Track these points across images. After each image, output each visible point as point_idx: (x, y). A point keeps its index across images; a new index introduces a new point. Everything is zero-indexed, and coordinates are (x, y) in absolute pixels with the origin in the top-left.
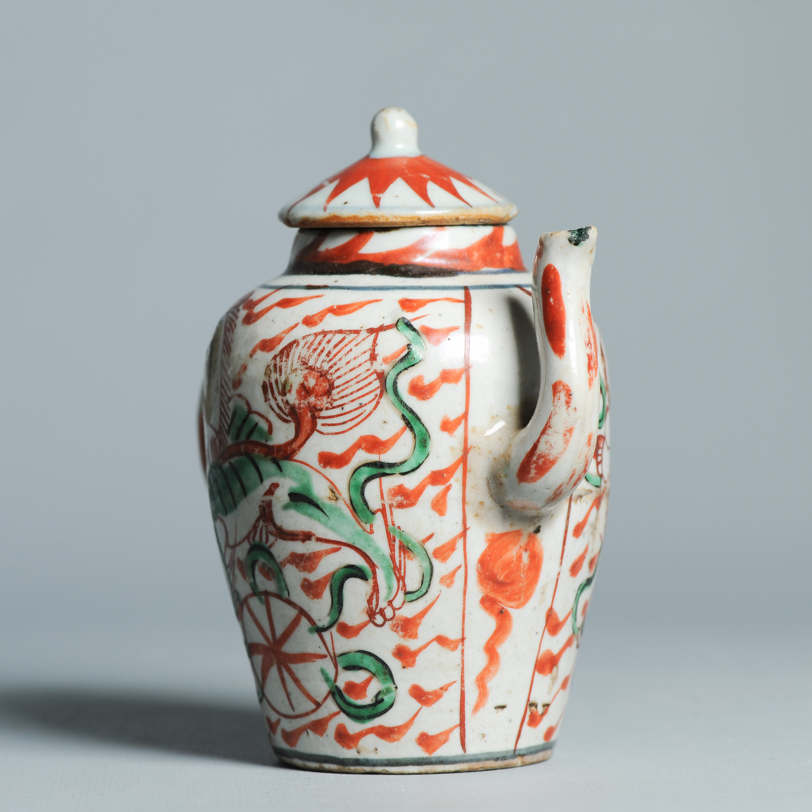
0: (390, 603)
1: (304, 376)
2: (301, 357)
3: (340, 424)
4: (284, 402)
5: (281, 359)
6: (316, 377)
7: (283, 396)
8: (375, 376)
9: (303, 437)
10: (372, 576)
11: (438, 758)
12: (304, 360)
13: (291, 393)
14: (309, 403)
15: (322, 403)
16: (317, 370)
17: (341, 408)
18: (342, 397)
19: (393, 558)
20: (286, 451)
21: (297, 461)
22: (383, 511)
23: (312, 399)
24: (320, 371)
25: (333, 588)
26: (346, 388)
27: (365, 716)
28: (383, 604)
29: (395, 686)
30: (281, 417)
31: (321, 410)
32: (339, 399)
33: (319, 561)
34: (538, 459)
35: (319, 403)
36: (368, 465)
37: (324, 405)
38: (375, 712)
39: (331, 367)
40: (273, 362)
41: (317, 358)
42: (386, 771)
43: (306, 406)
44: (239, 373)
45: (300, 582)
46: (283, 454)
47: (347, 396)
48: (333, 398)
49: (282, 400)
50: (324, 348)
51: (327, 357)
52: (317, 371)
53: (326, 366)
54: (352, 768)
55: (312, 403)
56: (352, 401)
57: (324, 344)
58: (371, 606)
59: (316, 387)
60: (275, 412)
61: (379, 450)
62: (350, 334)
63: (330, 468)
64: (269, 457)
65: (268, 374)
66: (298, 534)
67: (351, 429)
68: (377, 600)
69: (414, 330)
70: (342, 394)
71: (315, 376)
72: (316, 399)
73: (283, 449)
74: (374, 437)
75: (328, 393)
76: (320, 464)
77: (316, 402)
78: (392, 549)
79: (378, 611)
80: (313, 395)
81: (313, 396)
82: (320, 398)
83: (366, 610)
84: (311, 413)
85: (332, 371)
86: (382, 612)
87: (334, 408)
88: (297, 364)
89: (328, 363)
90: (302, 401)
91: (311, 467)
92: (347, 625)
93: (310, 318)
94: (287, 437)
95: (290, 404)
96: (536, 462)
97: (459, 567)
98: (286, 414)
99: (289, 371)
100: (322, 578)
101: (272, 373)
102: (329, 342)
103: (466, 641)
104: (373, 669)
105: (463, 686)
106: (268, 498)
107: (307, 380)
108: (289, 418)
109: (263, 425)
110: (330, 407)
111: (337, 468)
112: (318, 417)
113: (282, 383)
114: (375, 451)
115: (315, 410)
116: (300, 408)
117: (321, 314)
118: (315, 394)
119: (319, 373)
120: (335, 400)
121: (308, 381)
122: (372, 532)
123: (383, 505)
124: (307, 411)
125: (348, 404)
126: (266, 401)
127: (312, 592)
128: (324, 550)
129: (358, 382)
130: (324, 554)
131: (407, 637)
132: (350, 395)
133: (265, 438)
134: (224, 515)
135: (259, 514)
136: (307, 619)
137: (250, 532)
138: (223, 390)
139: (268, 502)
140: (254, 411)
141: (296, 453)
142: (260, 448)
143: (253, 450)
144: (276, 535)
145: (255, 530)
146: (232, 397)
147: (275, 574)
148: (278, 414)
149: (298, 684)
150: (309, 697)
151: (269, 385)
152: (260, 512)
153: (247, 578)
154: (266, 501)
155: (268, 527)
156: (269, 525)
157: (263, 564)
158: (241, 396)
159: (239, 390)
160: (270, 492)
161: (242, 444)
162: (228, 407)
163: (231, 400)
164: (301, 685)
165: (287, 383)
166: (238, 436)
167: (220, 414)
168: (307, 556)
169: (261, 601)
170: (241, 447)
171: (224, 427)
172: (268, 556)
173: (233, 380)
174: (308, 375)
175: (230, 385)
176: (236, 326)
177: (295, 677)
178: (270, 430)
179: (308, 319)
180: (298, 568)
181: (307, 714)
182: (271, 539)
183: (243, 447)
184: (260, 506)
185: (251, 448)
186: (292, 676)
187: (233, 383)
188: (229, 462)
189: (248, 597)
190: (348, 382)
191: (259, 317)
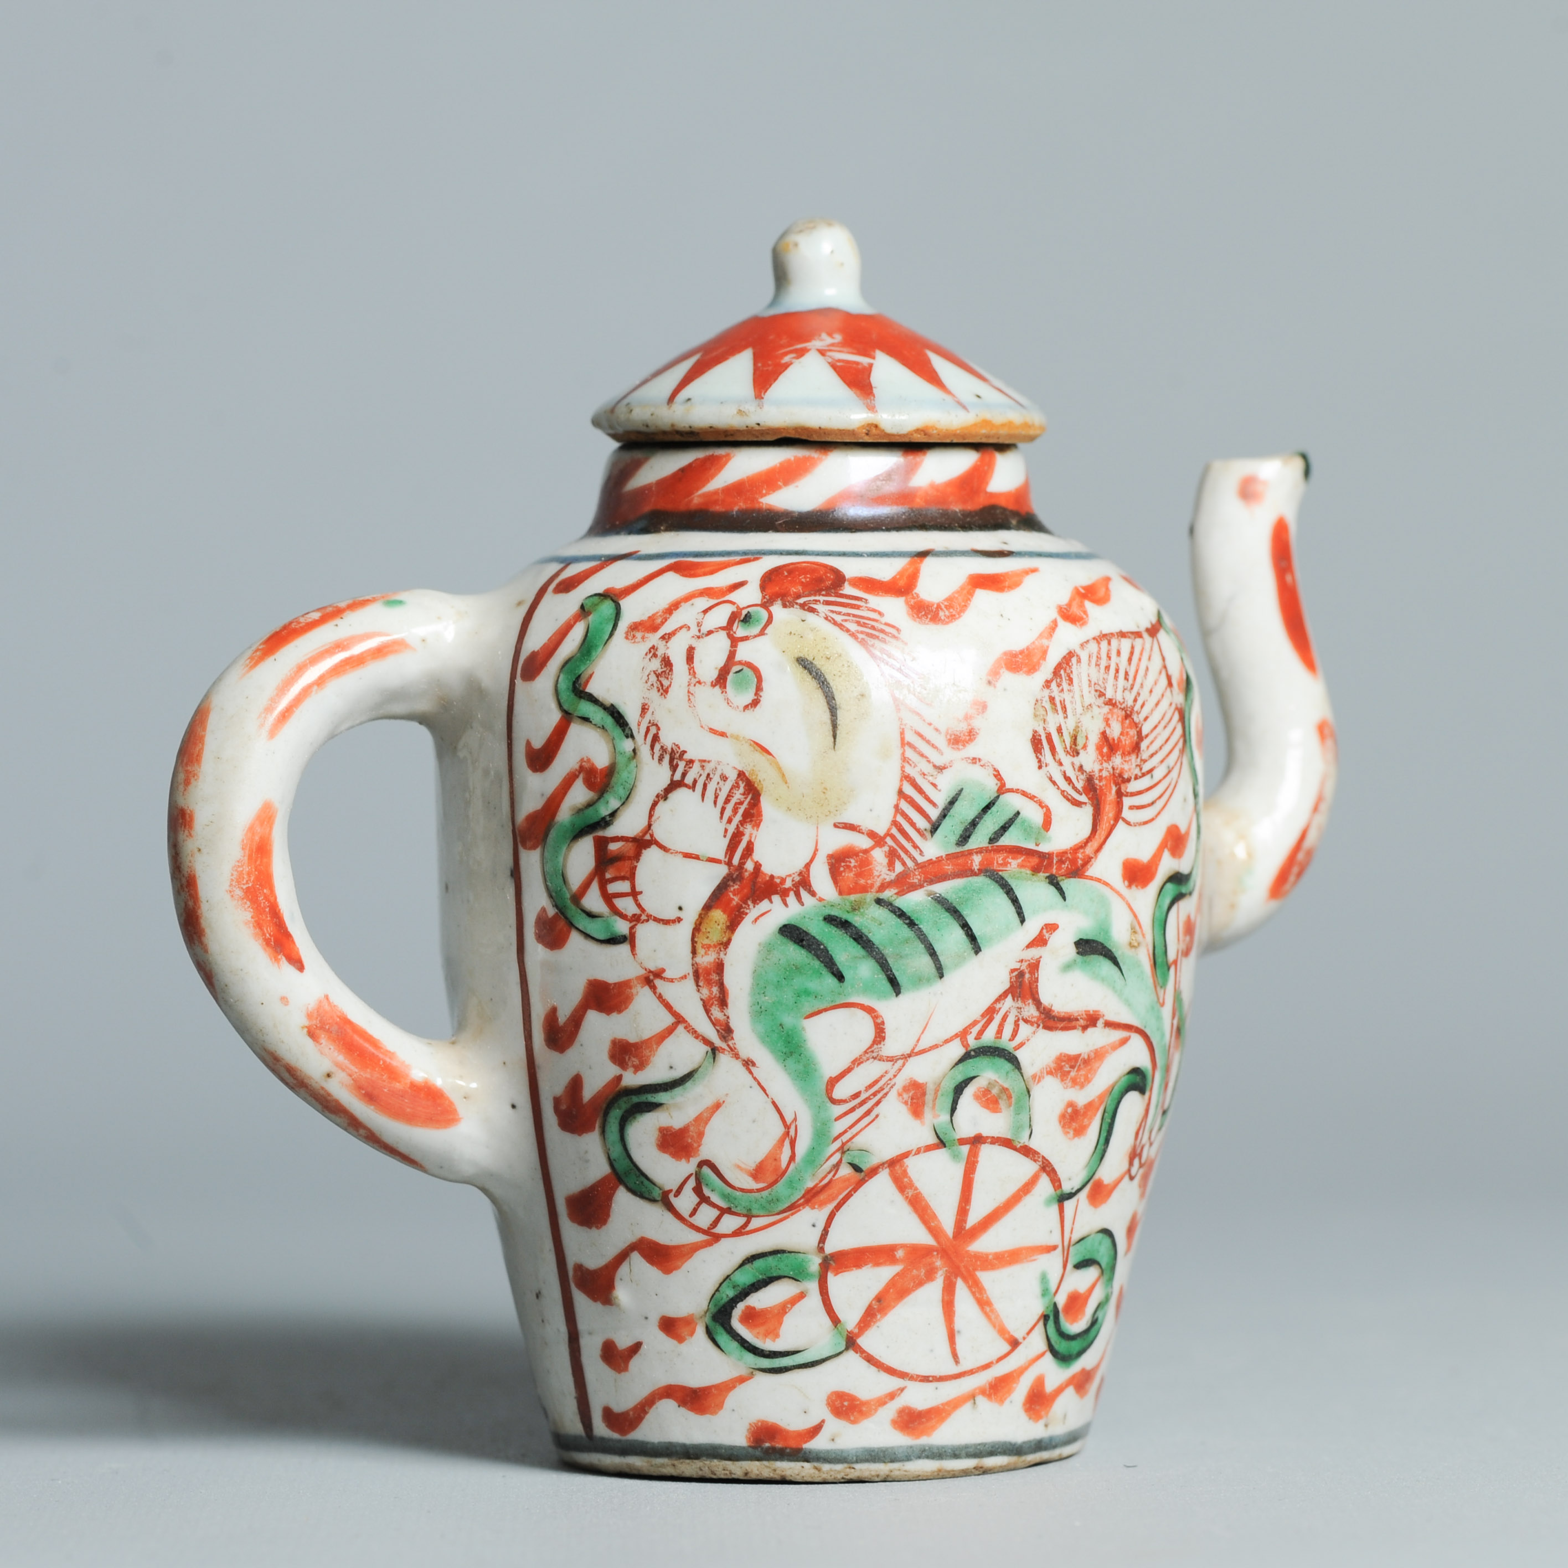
0: (1150, 1134)
1: (1103, 718)
2: (1093, 683)
3: (1149, 805)
4: (1077, 767)
5: (1061, 688)
6: (1120, 719)
7: (1074, 756)
8: (1177, 716)
9: (1103, 832)
10: (1150, 1085)
12: (1098, 688)
13: (1086, 750)
14: (1113, 768)
15: (1130, 766)
16: (1119, 706)
17: (1149, 776)
18: (1151, 756)
20: (1073, 861)
21: (1091, 878)
22: (1175, 962)
23: (1117, 760)
24: (1124, 708)
25: (1105, 1116)
26: (1156, 738)
27: (1073, 1353)
28: (1145, 1136)
29: (1111, 1291)
30: (1070, 797)
31: (1129, 780)
32: (1148, 759)
33: (1100, 1065)
34: (1304, 857)
35: (1126, 767)
36: (1170, 879)
37: (1132, 771)
38: (1084, 1344)
39: (1135, 700)
40: (1046, 693)
41: (1114, 683)
43: (1110, 774)
44: (967, 718)
45: (1059, 1108)
46: (1069, 866)
47: (1156, 753)
48: (1143, 757)
49: (1073, 764)
51: (1126, 682)
52: (1119, 708)
53: (1129, 699)
54: (1027, 1458)
55: (1117, 769)
56: (1162, 762)
57: (1114, 657)
58: (1135, 1143)
59: (1121, 737)
60: (1058, 788)
61: (1179, 850)
62: (1133, 638)
63: (1135, 888)
64: (1042, 875)
65: (1042, 717)
66: (1079, 1018)
67: (1159, 813)
68: (1143, 1131)
70: (1152, 750)
71: (1118, 717)
72: (1122, 761)
73: (1070, 857)
74: (1177, 827)
75: (1136, 748)
76: (1124, 882)
77: (1122, 766)
78: (1171, 1035)
79: (1139, 1150)
80: (1119, 753)
81: (1118, 755)
82: (1127, 758)
83: (1129, 1150)
84: (1116, 786)
85: (1137, 707)
86: (1140, 1154)
87: (1144, 775)
88: (1090, 698)
89: (1130, 693)
90: (1105, 765)
91: (1112, 888)
92: (1103, 1181)
93: (1065, 609)
94: (1077, 834)
95: (1085, 772)
98: (1079, 791)
99: (1079, 710)
100: (1096, 1097)
101: (1048, 714)
102: (1118, 653)
104: (1104, 1262)
106: (1034, 953)
107: (1109, 725)
108: (1083, 798)
109: (1033, 814)
110: (1139, 773)
111: (1142, 888)
112: (1125, 793)
113: (1070, 733)
114: (1176, 853)
115: (1120, 779)
116: (1101, 778)
117: (1075, 602)
118: (1121, 752)
119: (1124, 712)
120: (1145, 761)
121: (1112, 728)
122: (1163, 1003)
123: (1176, 953)
124: (1110, 784)
125: (1157, 767)
126: (1040, 767)
127: (1074, 1125)
128: (1110, 1044)
129: (1165, 727)
130: (1109, 1050)
132: (1159, 751)
133: (1036, 839)
134: (881, 996)
135: (1007, 985)
136: (1051, 1180)
137: (975, 1023)
138: (910, 753)
139: (1032, 961)
140: (1012, 789)
141: (1091, 863)
142: (1022, 858)
143: (1006, 864)
144: (1037, 1023)
145: (988, 1017)
146: (948, 765)
147: (1013, 1099)
148: (1064, 791)
149: (988, 1309)
150: (1002, 1331)
151: (1046, 737)
152: (1011, 982)
153: (928, 1114)
154: (1029, 959)
155: (1022, 1010)
156: (1025, 1005)
157: (989, 1084)
158: (978, 761)
159: (972, 750)
160: (1040, 941)
161: (977, 853)
162: (934, 785)
163: (943, 771)
164: (993, 1311)
165: (1080, 733)
166: (965, 838)
167: (899, 800)
168: (1084, 1059)
169: (955, 1157)
170: (972, 860)
171: (913, 824)
172: (1008, 1066)
173: (950, 732)
174: (1110, 716)
175: (941, 741)
176: (898, 630)
177: (985, 1296)
178: (1047, 824)
179: (1065, 611)
180: (1063, 1083)
181: (987, 1366)
182: (1025, 1029)
183: (977, 860)
184: (1012, 971)
185: (1001, 859)
186: (977, 1295)
187: (949, 737)
188: (926, 891)
189: (913, 1153)
190: (1156, 727)
191: (958, 610)
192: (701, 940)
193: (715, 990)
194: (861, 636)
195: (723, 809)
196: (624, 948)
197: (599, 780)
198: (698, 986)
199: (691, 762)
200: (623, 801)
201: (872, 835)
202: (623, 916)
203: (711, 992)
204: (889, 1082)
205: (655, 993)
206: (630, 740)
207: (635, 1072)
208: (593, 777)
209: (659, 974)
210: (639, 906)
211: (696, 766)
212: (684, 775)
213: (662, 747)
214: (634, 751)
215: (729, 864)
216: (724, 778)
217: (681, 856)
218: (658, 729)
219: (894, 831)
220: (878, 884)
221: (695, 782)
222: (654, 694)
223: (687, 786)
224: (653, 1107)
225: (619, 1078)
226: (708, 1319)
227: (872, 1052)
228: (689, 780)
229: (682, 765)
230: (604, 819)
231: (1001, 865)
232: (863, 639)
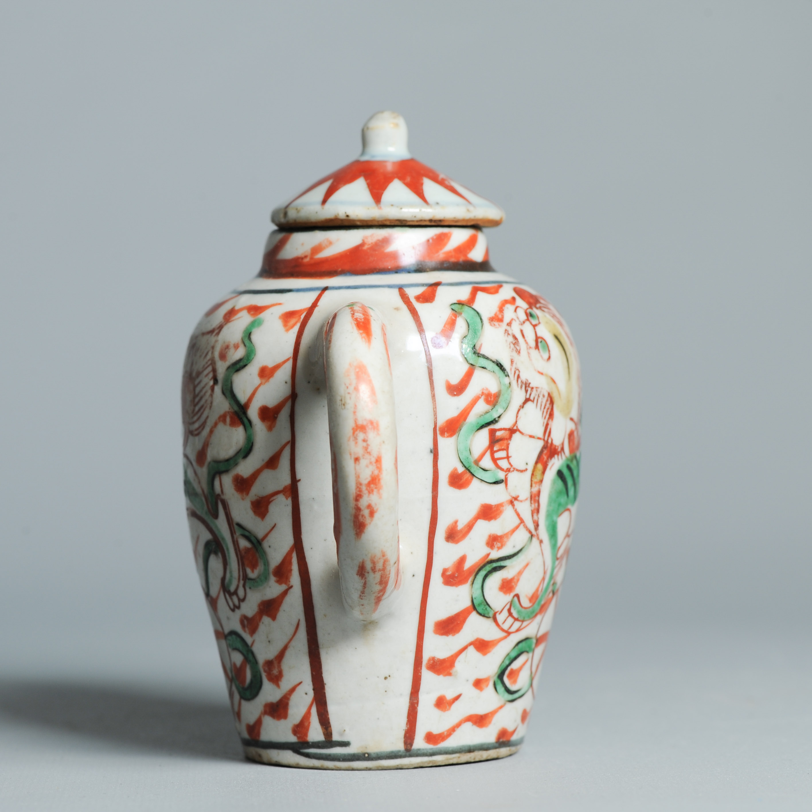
192: (535, 480)
193: (536, 504)
195: (543, 412)
196: (502, 485)
197: (493, 399)
198: (531, 503)
199: (532, 388)
200: (505, 410)
201: (575, 423)
202: (502, 469)
203: (535, 506)
205: (514, 508)
206: (507, 377)
207: (498, 551)
208: (489, 397)
209: (516, 499)
210: (510, 464)
211: (534, 390)
212: (530, 395)
213: (522, 381)
214: (510, 383)
215: (544, 440)
216: (544, 396)
217: (528, 437)
218: (519, 372)
220: (575, 448)
221: (534, 398)
222: (515, 354)
223: (531, 400)
224: (501, 568)
225: (488, 555)
226: (495, 678)
227: (567, 533)
228: (532, 398)
229: (529, 389)
230: (495, 419)
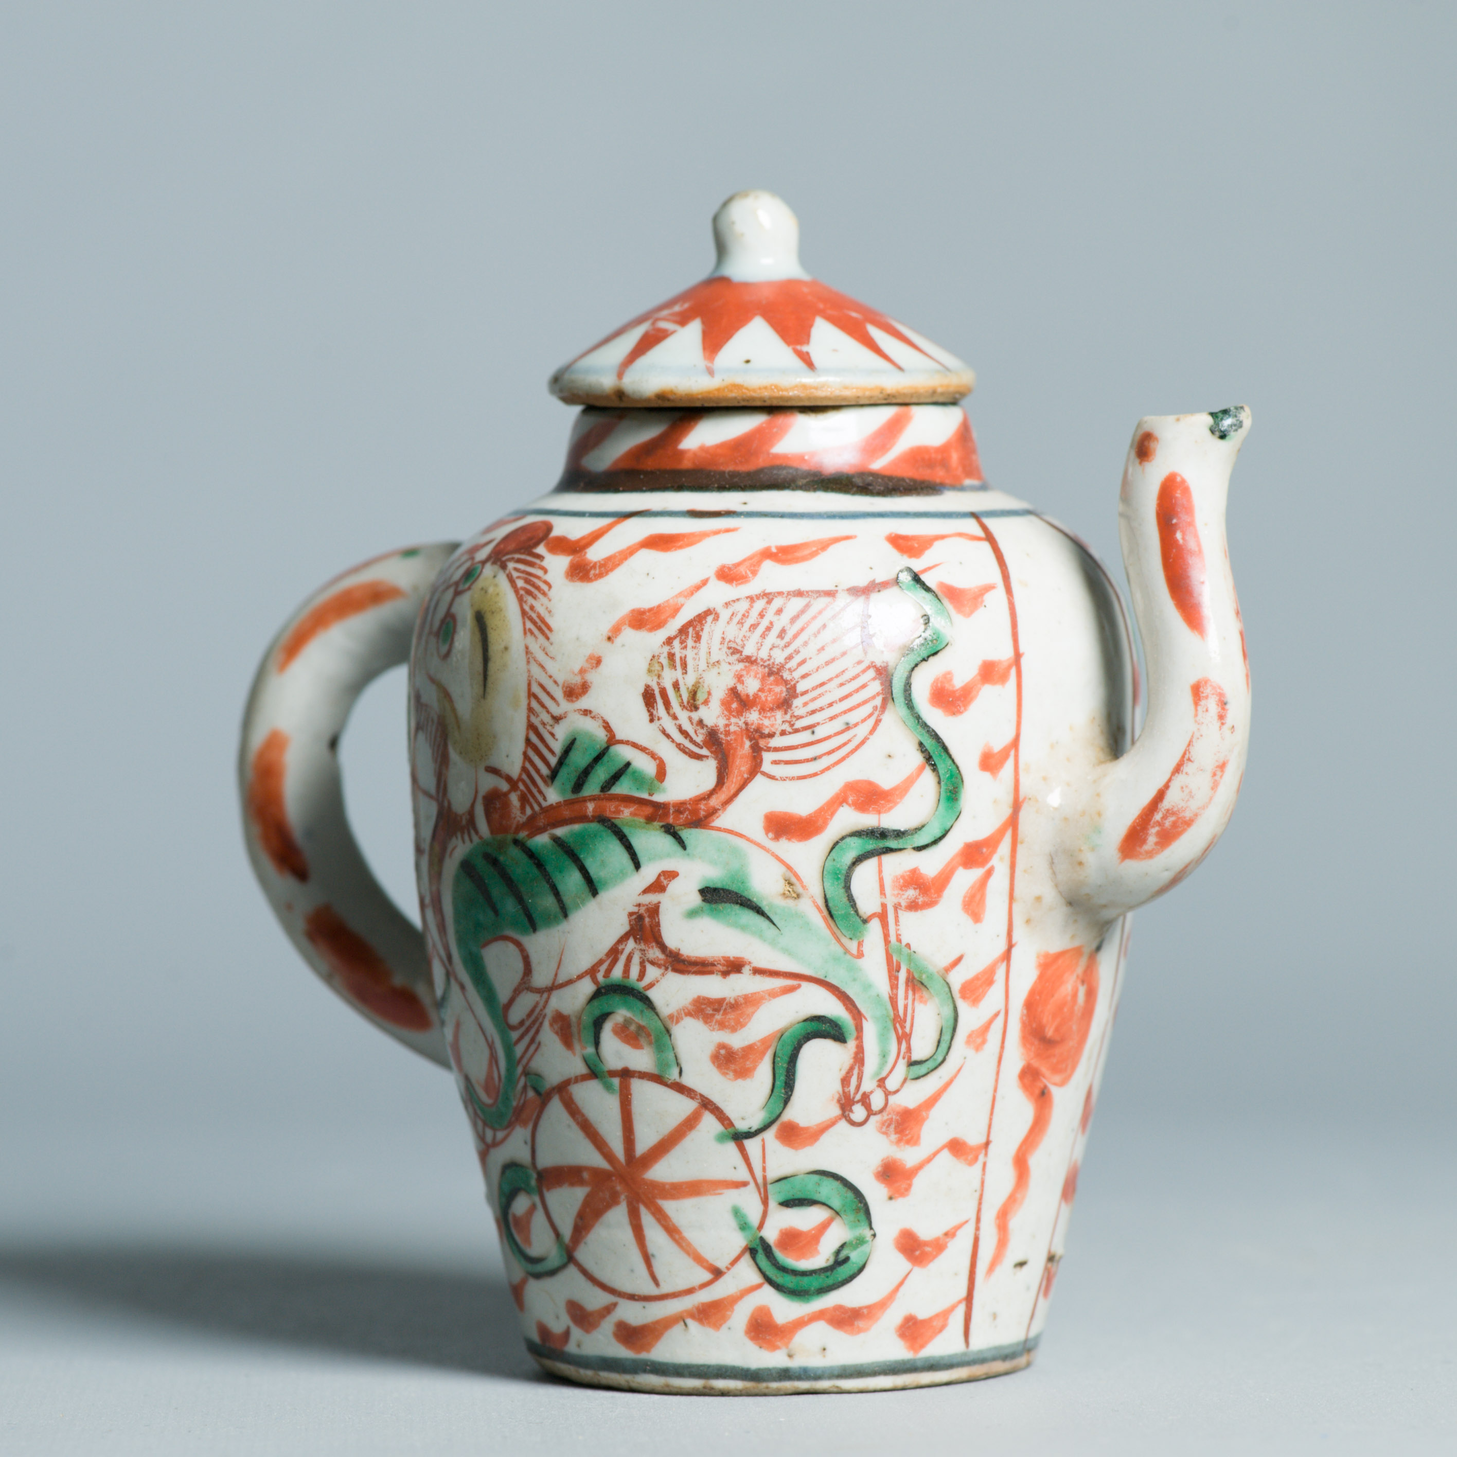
0: (881, 1082)
1: (735, 675)
2: (727, 640)
3: (807, 761)
4: (695, 722)
5: (683, 645)
6: (760, 676)
7: (691, 711)
8: (871, 673)
9: (733, 786)
10: (854, 1034)
11: (927, 1359)
12: (733, 645)
13: (709, 705)
14: (746, 724)
15: (774, 722)
16: (762, 663)
17: (809, 732)
18: (813, 712)
19: (893, 1000)
20: (695, 812)
21: (719, 829)
22: (882, 917)
23: (753, 716)
24: (769, 665)
25: (778, 1059)
26: (820, 695)
27: (813, 1289)
28: (868, 1084)
29: (872, 1232)
30: (687, 750)
31: (771, 735)
32: (807, 716)
33: (756, 1011)
34: (1165, 817)
35: (766, 722)
36: (858, 834)
37: (777, 726)
38: (830, 1281)
39: (790, 658)
40: (666, 649)
41: (760, 641)
42: (837, 1387)
43: (741, 729)
44: (582, 671)
45: (710, 1049)
46: (689, 817)
47: (822, 709)
48: (796, 714)
49: (690, 719)
50: (771, 623)
51: (779, 640)
52: (762, 666)
53: (779, 657)
54: (774, 1385)
55: (752, 724)
56: (832, 719)
57: (770, 616)
58: (846, 1090)
59: (760, 693)
60: (673, 741)
61: (878, 806)
62: (817, 597)
63: (787, 841)
64: (657, 824)
65: (656, 672)
66: (716, 963)
67: (828, 768)
68: (860, 1078)
69: (928, 589)
70: (812, 707)
71: (758, 673)
72: (761, 717)
73: (690, 808)
74: (870, 783)
75: (785, 704)
76: (767, 834)
77: (761, 722)
78: (894, 986)
79: (858, 1097)
80: (755, 708)
81: (755, 711)
82: (769, 714)
83: (837, 1096)
84: (751, 741)
85: (792, 664)
86: (865, 1100)
87: (797, 731)
88: (719, 654)
89: (783, 650)
90: (733, 720)
91: (748, 839)
92: (798, 1124)
93: (729, 569)
94: (698, 786)
95: (707, 726)
96: (1159, 824)
97: (997, 1015)
98: (699, 744)
99: (703, 665)
100: (759, 1041)
101: (664, 669)
102: (779, 611)
103: (991, 1147)
104: (836, 1203)
105: (977, 1228)
106: (652, 898)
107: (743, 681)
108: (704, 752)
109: (644, 765)
110: (789, 729)
111: (800, 841)
112: (765, 748)
113: (688, 688)
114: (871, 809)
115: (758, 736)
116: (727, 733)
117: (750, 561)
118: (759, 707)
119: (767, 669)
120: (799, 718)
121: (745, 684)
122: (860, 955)
123: (884, 906)
124: (742, 738)
125: (823, 724)
126: (652, 721)
127: (733, 1067)
128: (767, 990)
129: (842, 685)
130: (767, 997)
131: (902, 1144)
132: (828, 707)
133: (649, 789)
134: (524, 932)
135: (627, 928)
136: (717, 1118)
137: (601, 962)
138: (534, 704)
139: (650, 906)
140: (623, 740)
141: (717, 815)
142: (635, 807)
143: (618, 812)
144: (664, 966)
145: (612, 957)
146: (563, 716)
147: (653, 1037)
148: (680, 744)
149: (677, 1237)
150: (699, 1259)
151: (660, 691)
152: (631, 925)
153: (577, 1047)
154: (647, 903)
155: (646, 952)
156: (649, 948)
157: (625, 1020)
158: (588, 713)
159: (584, 702)
160: (658, 887)
161: (590, 800)
162: (553, 735)
163: (560, 721)
164: (683, 1238)
165: (701, 688)
166: (578, 786)
167: (526, 747)
168: (730, 1003)
169: (608, 1088)
170: (587, 808)
171: (538, 771)
172: (639, 1005)
173: (566, 685)
174: (744, 673)
175: (558, 693)
176: (550, 586)
177: (671, 1223)
178: (661, 773)
179: (727, 570)
180: (708, 1025)
181: (690, 1291)
182: (652, 972)
183: (590, 807)
184: (631, 914)
185: (613, 807)
186: (663, 1222)
187: (564, 689)
188: (550, 834)
189: (573, 1081)
190: (822, 684)
191: (609, 569)
192: (431, 870)
193: (441, 917)
194: (522, 592)
195: (433, 751)
198: (434, 912)
199: (422, 706)
201: (508, 779)
204: (541, 1012)
211: (424, 710)
215: (438, 801)
216: (433, 721)
217: (422, 792)
219: (524, 777)
220: (514, 826)
221: (423, 724)
223: (421, 727)
226: (503, 1222)
227: (525, 984)
228: (421, 722)
229: (419, 708)
231: (614, 812)
232: (522, 595)
